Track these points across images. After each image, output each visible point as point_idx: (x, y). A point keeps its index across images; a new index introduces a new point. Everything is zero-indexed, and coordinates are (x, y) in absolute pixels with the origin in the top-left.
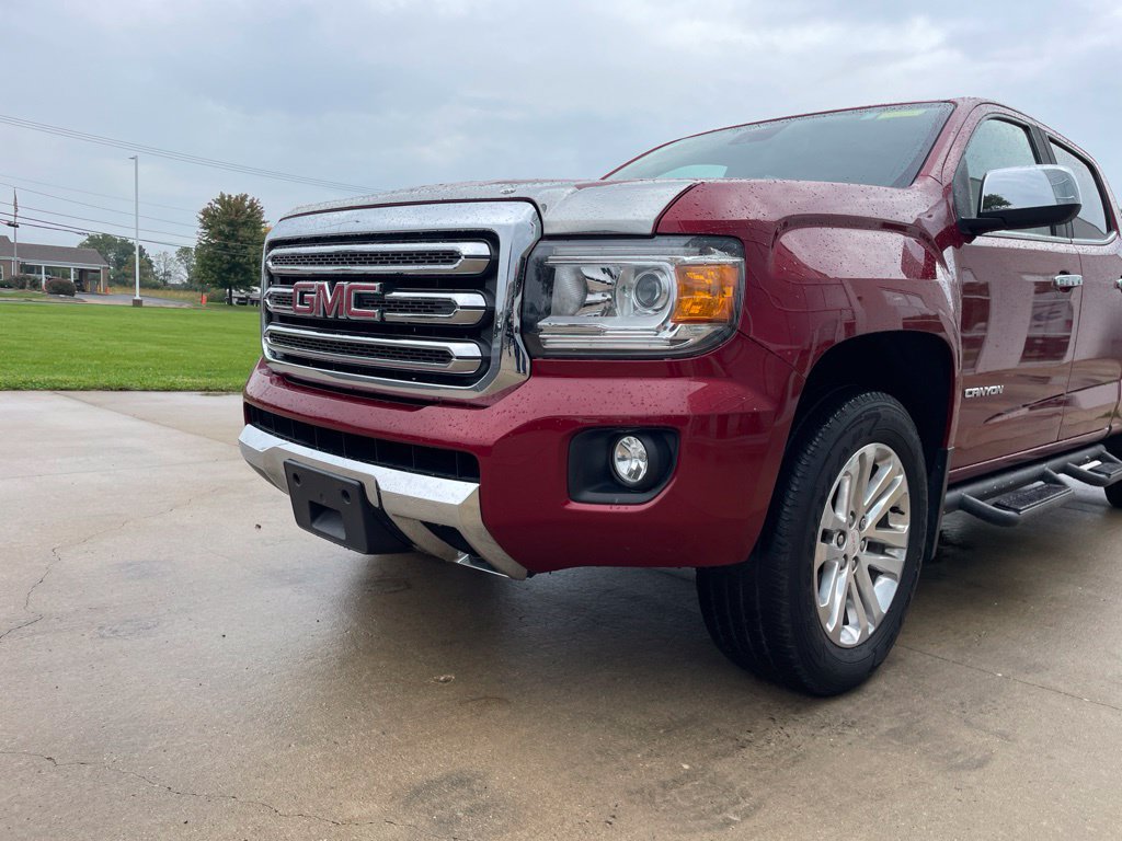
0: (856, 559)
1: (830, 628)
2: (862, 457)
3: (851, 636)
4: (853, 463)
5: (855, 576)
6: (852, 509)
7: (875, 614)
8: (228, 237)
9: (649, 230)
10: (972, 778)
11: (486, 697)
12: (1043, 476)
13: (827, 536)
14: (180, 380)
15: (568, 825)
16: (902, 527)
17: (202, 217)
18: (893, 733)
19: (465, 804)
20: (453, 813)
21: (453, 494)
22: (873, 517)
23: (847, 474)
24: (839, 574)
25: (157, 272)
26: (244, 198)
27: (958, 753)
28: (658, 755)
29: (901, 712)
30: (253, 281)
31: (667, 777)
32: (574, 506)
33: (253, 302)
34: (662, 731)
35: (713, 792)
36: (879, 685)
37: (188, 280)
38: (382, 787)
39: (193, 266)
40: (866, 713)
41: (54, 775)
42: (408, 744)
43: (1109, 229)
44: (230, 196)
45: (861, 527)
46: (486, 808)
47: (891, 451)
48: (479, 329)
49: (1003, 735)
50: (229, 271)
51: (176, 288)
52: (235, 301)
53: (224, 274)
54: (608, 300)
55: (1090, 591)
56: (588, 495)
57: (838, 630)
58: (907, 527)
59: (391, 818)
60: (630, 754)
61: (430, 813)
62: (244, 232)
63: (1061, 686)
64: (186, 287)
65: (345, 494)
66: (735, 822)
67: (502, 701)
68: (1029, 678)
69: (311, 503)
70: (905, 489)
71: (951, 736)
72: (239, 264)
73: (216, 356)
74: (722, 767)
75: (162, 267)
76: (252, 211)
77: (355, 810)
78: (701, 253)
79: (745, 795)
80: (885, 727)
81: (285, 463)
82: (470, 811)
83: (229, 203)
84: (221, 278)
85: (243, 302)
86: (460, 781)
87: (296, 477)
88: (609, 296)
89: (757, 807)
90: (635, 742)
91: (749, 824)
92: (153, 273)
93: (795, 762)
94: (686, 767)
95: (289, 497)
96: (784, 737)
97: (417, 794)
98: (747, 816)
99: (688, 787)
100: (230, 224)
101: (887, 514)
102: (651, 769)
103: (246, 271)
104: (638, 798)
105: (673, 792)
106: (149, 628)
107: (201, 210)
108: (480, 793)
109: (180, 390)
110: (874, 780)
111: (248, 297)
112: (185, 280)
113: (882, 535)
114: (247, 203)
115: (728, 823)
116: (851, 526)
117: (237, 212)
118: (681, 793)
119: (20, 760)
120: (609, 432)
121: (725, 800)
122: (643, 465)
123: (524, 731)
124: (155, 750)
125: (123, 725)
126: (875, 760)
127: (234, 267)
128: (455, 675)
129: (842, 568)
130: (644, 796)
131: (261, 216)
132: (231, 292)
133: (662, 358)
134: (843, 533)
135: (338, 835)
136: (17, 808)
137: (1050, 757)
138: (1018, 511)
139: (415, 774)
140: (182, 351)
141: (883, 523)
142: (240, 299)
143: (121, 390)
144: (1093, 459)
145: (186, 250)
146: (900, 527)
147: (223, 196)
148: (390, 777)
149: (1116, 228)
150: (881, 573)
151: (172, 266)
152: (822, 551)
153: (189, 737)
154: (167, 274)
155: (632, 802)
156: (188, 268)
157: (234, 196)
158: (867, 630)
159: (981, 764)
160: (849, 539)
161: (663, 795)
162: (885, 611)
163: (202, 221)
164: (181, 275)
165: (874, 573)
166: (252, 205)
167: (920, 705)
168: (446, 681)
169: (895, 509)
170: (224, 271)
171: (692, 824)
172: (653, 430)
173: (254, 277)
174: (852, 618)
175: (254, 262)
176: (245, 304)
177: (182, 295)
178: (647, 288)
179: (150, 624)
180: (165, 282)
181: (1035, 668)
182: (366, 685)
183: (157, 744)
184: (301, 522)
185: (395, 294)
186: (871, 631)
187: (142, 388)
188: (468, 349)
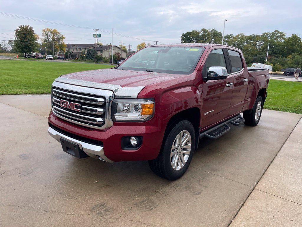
0: (180, 153)
1: (174, 168)
2: (180, 134)
3: (179, 168)
4: (178, 136)
5: (180, 156)
6: (179, 143)
7: (184, 163)
8: (24, 38)
9: (136, 97)
10: (197, 196)
11: (106, 186)
12: (225, 125)
13: (173, 150)
14: (18, 91)
15: (122, 212)
16: (190, 145)
17: (16, 32)
18: (186, 188)
19: (103, 209)
20: (101, 212)
21: (98, 149)
22: (183, 144)
23: (177, 138)
24: (176, 156)
25: (2, 47)
26: (28, 26)
27: (196, 191)
28: (140, 196)
29: (188, 182)
30: (32, 51)
31: (141, 201)
32: (123, 151)
33: (32, 57)
34: (141, 191)
35: (150, 203)
36: (185, 176)
37: (12, 49)
38: (86, 207)
39: (13, 45)
40: (181, 183)
41: (20, 210)
42: (91, 198)
43: (243, 67)
44: (24, 26)
45: (181, 146)
46: (107, 210)
47: (187, 131)
48: (102, 116)
49: (206, 187)
50: (25, 48)
51: (8, 52)
52: (27, 56)
53: (23, 49)
54: (129, 109)
55: (233, 150)
56: (125, 148)
57: (176, 168)
58: (191, 145)
59: (89, 214)
60: (135, 196)
61: (96, 212)
62: (28, 37)
63: (220, 175)
64: (11, 52)
65: (75, 147)
66: (153, 209)
67: (109, 186)
68: (214, 173)
69: (67, 147)
70: (190, 137)
71: (196, 188)
72: (28, 46)
73: (26, 79)
74: (152, 198)
75: (4, 46)
76: (30, 30)
77: (82, 213)
78: (146, 102)
79: (155, 203)
80: (184, 186)
81: (60, 138)
82: (104, 211)
83: (23, 28)
84: (23, 50)
85: (29, 57)
86: (102, 205)
87: (63, 141)
88: (129, 108)
89: (157, 206)
90: (136, 194)
91: (156, 209)
92: (1, 48)
93: (166, 195)
94: (145, 198)
95: (61, 144)
96: (164, 190)
97: (94, 208)
98: (155, 207)
99: (145, 202)
100: (24, 34)
101: (187, 143)
102: (138, 199)
103: (30, 48)
104: (135, 205)
105: (142, 204)
106: (31, 173)
107: (15, 30)
108: (106, 207)
109: (19, 94)
110: (180, 198)
111: (31, 55)
112: (11, 50)
113: (186, 147)
114: (29, 28)
115: (152, 209)
116: (179, 147)
117: (26, 30)
118: (144, 204)
119: (12, 207)
120: (129, 137)
121: (152, 205)
122: (136, 142)
123: (114, 193)
124: (40, 202)
125: (31, 198)
126: (181, 194)
127: (26, 47)
128: (99, 180)
129: (177, 155)
130: (137, 205)
131: (33, 32)
132: (25, 54)
133: (139, 122)
134: (177, 148)
135: (79, 218)
136: (15, 217)
137: (213, 191)
138: (216, 136)
139: (93, 204)
140: (15, 78)
141: (186, 144)
142: (28, 56)
143: (2, 95)
144: (237, 118)
145: (11, 41)
146: (189, 145)
147: (21, 26)
148: (88, 205)
149: (244, 67)
150: (186, 154)
151: (7, 45)
152: (172, 154)
153: (46, 199)
154: (5, 48)
155: (135, 206)
156: (12, 46)
157: (25, 26)
158: (182, 166)
159: (200, 193)
160: (178, 149)
161: (140, 205)
162: (186, 162)
163: (15, 33)
164: (10, 48)
165: (184, 154)
166: (30, 29)
167: (192, 181)
168: (97, 182)
169: (188, 141)
170: (23, 48)
171: (145, 210)
172: (138, 136)
173: (32, 50)
174: (179, 164)
175: (32, 45)
176: (30, 57)
177: (10, 54)
178: (136, 108)
179: (31, 172)
180: (5, 50)
181: (216, 170)
182: (81, 184)
183: (40, 201)
184: (64, 150)
185: (84, 106)
186: (183, 166)
187: (8, 94)
188: (100, 120)
